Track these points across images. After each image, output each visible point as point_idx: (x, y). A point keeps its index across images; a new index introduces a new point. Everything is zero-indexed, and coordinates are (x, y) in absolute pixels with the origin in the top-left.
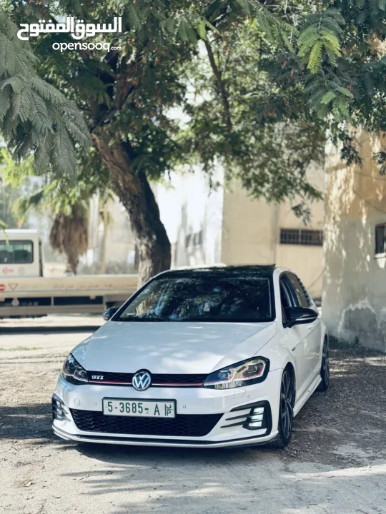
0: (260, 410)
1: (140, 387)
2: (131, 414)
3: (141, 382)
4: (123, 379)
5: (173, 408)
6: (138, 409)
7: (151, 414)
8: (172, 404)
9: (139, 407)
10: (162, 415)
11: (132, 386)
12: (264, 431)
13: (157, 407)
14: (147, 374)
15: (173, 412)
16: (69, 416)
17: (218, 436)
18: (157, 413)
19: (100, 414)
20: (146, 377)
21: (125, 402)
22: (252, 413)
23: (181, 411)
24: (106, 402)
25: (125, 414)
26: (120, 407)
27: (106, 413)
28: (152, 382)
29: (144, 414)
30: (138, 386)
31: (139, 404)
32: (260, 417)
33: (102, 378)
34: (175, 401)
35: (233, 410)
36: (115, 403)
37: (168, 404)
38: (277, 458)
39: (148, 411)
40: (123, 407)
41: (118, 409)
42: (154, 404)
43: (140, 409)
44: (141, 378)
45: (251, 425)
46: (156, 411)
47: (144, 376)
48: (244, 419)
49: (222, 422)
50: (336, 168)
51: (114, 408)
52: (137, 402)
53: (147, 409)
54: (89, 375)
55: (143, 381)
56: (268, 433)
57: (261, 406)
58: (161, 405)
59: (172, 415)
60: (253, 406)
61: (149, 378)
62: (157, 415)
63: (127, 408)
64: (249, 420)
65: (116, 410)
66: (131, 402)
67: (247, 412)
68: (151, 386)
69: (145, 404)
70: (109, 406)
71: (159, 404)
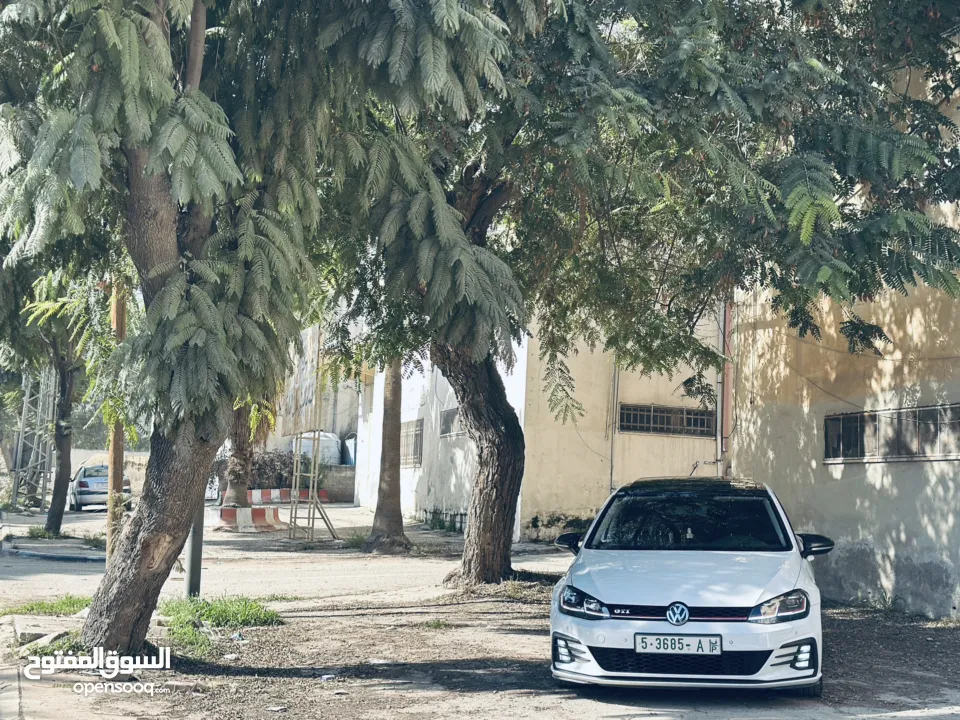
0: (806, 648)
1: (677, 621)
2: (670, 651)
3: (677, 616)
4: (657, 612)
5: (719, 643)
6: (678, 645)
7: (693, 650)
8: (718, 639)
9: (679, 643)
10: (707, 651)
11: (666, 620)
12: (811, 672)
13: (700, 642)
15: (718, 648)
16: (589, 655)
17: (770, 674)
18: (700, 649)
19: (632, 652)
20: (683, 610)
21: (662, 638)
22: (799, 652)
23: (727, 647)
24: (639, 638)
25: (662, 651)
26: (656, 643)
27: (639, 650)
28: (690, 616)
29: (685, 651)
30: (675, 620)
31: (679, 640)
32: (807, 656)
33: (628, 612)
34: (720, 635)
35: (783, 647)
36: (650, 639)
37: (713, 640)
39: (691, 647)
40: (659, 644)
41: (654, 647)
42: (697, 639)
43: (680, 645)
44: (678, 612)
45: (798, 665)
46: (699, 647)
47: (680, 609)
48: (791, 658)
49: (772, 660)
51: (648, 645)
52: (676, 638)
53: (688, 645)
54: (611, 608)
55: (681, 614)
56: (815, 675)
57: (807, 644)
58: (705, 641)
59: (717, 652)
60: (799, 644)
61: (686, 611)
62: (700, 652)
63: (664, 644)
64: (796, 660)
65: (652, 647)
66: (669, 638)
67: (794, 649)
68: (689, 620)
69: (686, 640)
70: (643, 642)
71: (702, 639)
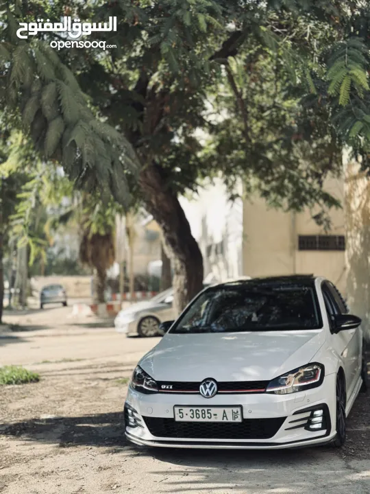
0: (319, 412)
1: (208, 394)
2: (201, 420)
3: (208, 390)
4: (192, 387)
5: (239, 413)
6: (207, 415)
7: (219, 419)
8: (239, 409)
9: (208, 413)
10: (230, 419)
11: (199, 393)
12: (324, 432)
13: (224, 412)
14: (212, 382)
15: (239, 417)
16: (143, 423)
17: (283, 437)
18: (225, 418)
19: (173, 420)
20: (212, 385)
21: (194, 409)
22: (312, 416)
23: (247, 416)
24: (177, 409)
25: (195, 420)
26: (190, 414)
27: (178, 419)
28: (218, 389)
29: (213, 420)
30: (205, 393)
31: (208, 410)
32: (320, 419)
33: (171, 388)
34: (241, 406)
35: (295, 413)
36: (186, 410)
37: (235, 410)
38: (336, 457)
39: (217, 416)
40: (193, 414)
41: (189, 416)
42: (222, 409)
43: (209, 415)
44: (208, 386)
45: (312, 427)
46: (224, 416)
47: (210, 384)
48: (305, 422)
49: (285, 425)
50: (355, 178)
51: (185, 415)
52: (206, 409)
53: (215, 415)
54: (158, 385)
55: (210, 389)
56: (328, 434)
57: (320, 409)
58: (228, 410)
59: (239, 420)
60: (313, 409)
61: (215, 386)
62: (225, 420)
63: (197, 414)
64: (310, 423)
65: (187, 416)
66: (200, 409)
67: (308, 414)
68: (217, 393)
69: (213, 411)
70: (180, 413)
71: (226, 409)
